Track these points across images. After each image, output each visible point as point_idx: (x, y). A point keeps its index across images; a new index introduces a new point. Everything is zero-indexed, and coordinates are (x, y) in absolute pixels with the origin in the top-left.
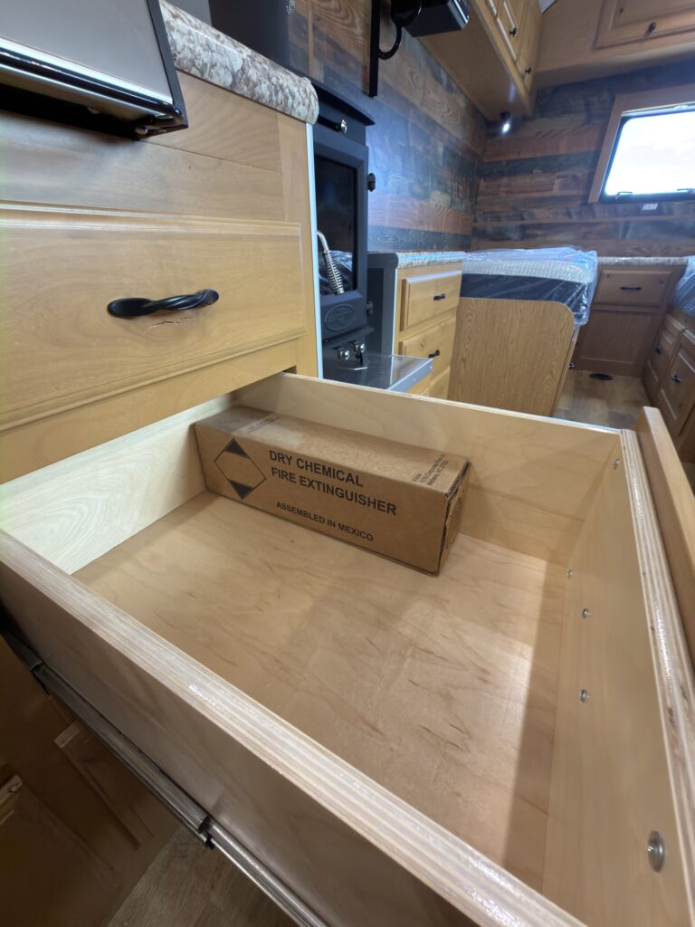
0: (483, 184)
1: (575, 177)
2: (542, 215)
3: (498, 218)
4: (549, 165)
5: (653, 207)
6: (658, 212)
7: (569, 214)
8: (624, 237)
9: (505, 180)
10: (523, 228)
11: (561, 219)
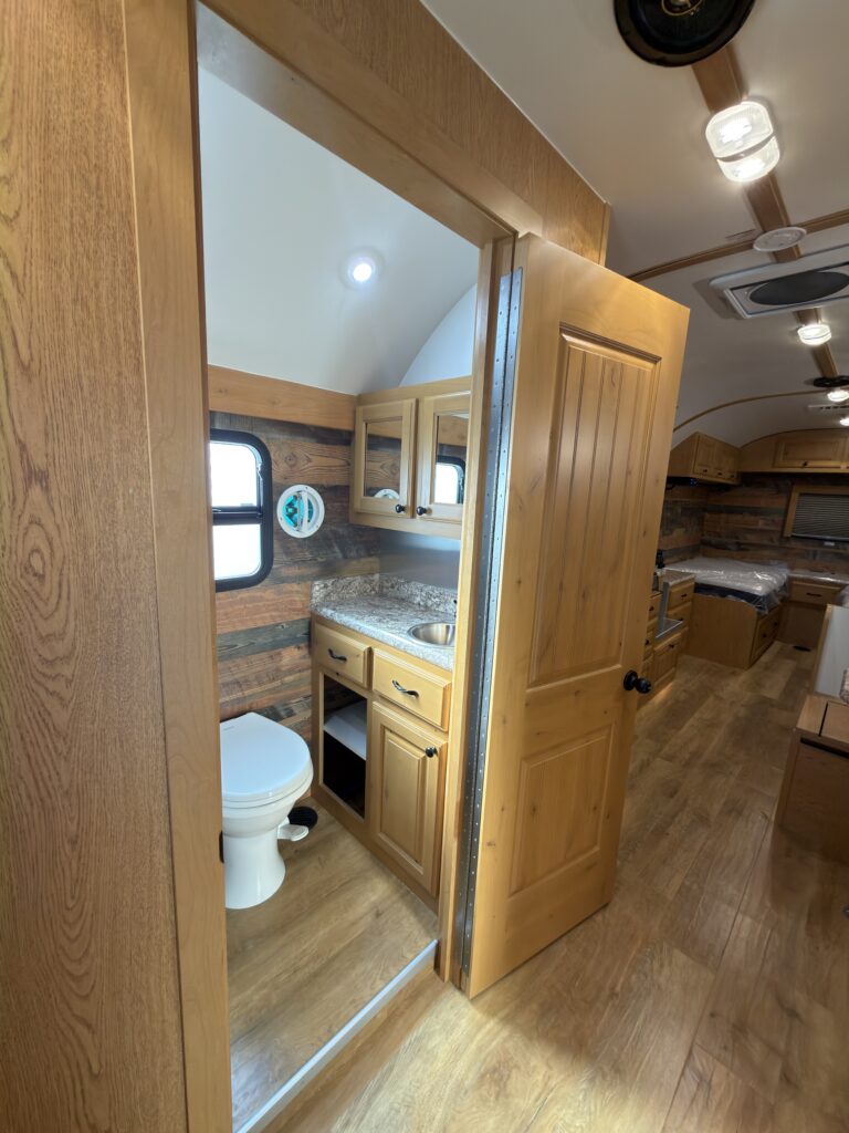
0: (707, 515)
1: (773, 521)
2: (751, 538)
3: (720, 536)
4: (755, 512)
5: (832, 544)
6: (836, 547)
7: (772, 540)
8: (814, 558)
9: (723, 516)
10: (738, 544)
11: (766, 542)
